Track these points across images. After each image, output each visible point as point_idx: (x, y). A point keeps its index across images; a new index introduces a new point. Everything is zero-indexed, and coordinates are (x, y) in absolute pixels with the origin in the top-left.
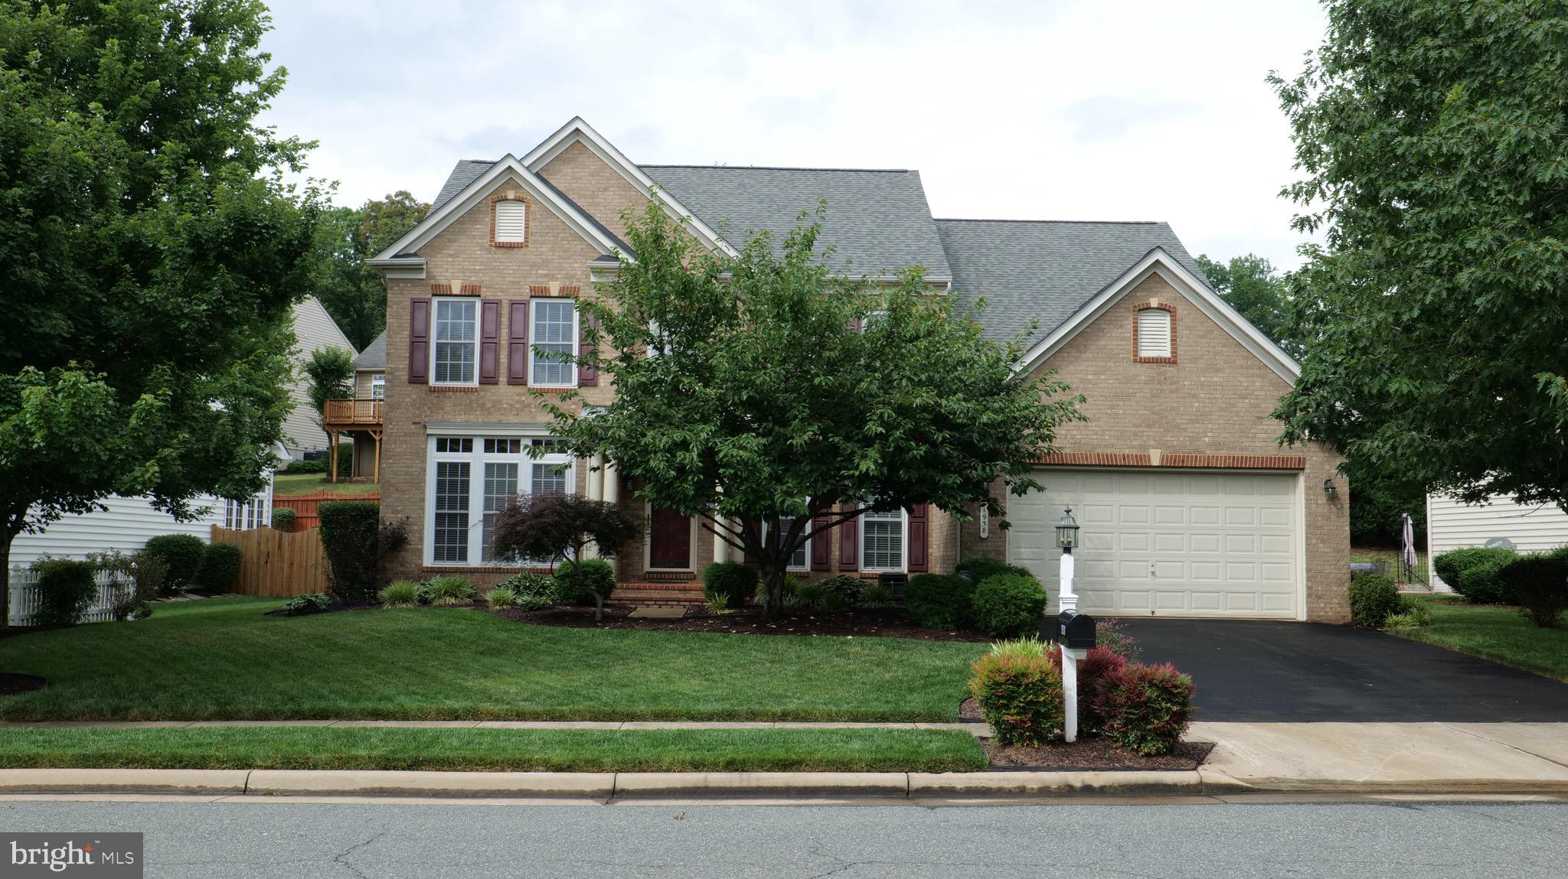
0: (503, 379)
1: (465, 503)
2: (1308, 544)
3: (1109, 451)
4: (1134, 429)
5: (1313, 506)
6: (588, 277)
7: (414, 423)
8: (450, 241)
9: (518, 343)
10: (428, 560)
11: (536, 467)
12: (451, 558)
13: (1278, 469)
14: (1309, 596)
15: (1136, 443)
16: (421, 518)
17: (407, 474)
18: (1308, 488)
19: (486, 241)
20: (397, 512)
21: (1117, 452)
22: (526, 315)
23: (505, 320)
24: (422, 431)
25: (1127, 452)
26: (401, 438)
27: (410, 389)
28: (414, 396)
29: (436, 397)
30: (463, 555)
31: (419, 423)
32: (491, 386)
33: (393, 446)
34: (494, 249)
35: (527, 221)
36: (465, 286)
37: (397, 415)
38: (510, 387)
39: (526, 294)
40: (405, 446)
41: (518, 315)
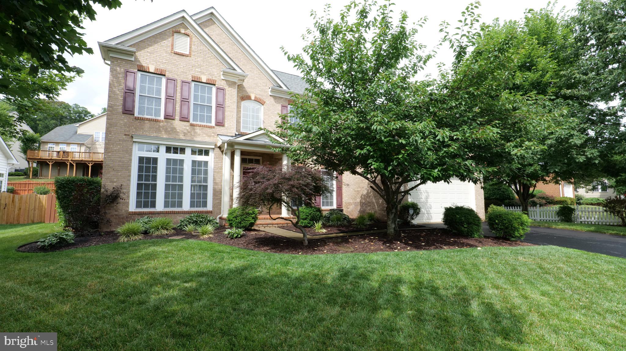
0: (177, 117)
1: (155, 178)
6: (220, 76)
7: (125, 135)
8: (149, 45)
9: (185, 101)
10: (132, 207)
11: (194, 162)
12: (146, 206)
16: (129, 186)
17: (120, 161)
19: (169, 49)
20: (113, 182)
22: (189, 88)
23: (179, 89)
24: (130, 139)
26: (117, 142)
27: (123, 116)
28: (126, 121)
29: (139, 122)
30: (153, 205)
31: (129, 135)
32: (170, 121)
33: (112, 146)
34: (173, 54)
35: (190, 45)
36: (157, 69)
37: (114, 130)
38: (181, 122)
39: (190, 79)
40: (119, 147)
41: (186, 88)
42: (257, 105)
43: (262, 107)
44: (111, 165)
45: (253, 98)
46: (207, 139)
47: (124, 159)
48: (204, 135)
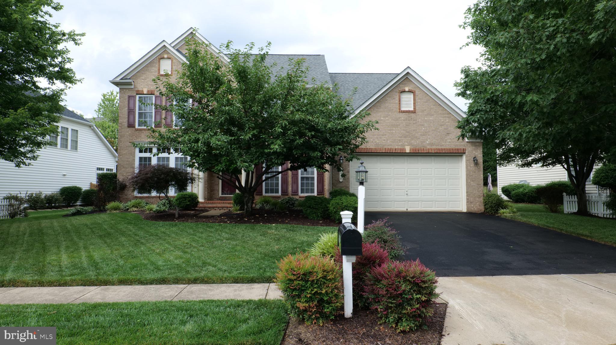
2: (467, 182)
3: (390, 147)
4: (399, 138)
5: (469, 167)
7: (130, 142)
8: (143, 74)
11: (176, 158)
13: (455, 153)
14: (467, 202)
15: (400, 144)
18: (467, 161)
19: (157, 74)
20: (124, 176)
21: (393, 147)
24: (133, 145)
25: (397, 147)
26: (125, 148)
27: (128, 129)
28: (130, 132)
29: (138, 132)
33: (122, 151)
35: (172, 66)
36: (149, 90)
37: (123, 139)
40: (126, 151)
44: (122, 164)
47: (130, 160)
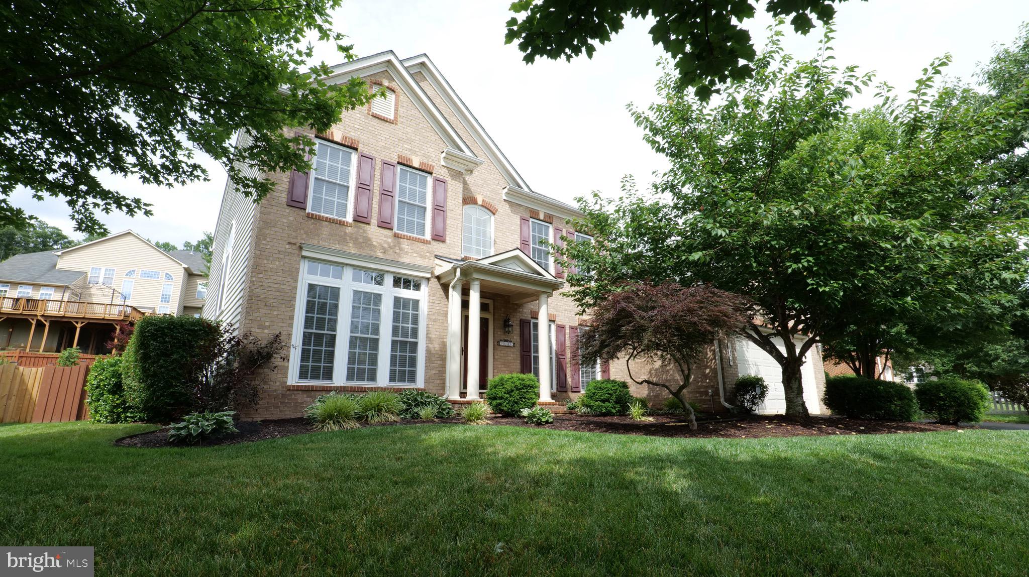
0: (374, 221)
1: (333, 324)
6: (439, 160)
7: (290, 243)
9: (386, 194)
10: (293, 378)
12: (315, 376)
16: (289, 336)
17: (278, 290)
19: (365, 109)
22: (394, 174)
23: (378, 173)
24: (297, 252)
26: (274, 255)
27: (287, 211)
28: (291, 218)
29: (313, 224)
30: (329, 375)
31: (295, 244)
32: (363, 225)
33: (265, 261)
34: (371, 117)
35: (396, 105)
36: (346, 138)
37: (272, 233)
38: (380, 229)
39: (395, 160)
40: (277, 263)
41: (388, 173)
42: (484, 215)
43: (493, 217)
44: (262, 296)
45: (480, 202)
46: (419, 262)
47: (282, 286)
48: (415, 255)
